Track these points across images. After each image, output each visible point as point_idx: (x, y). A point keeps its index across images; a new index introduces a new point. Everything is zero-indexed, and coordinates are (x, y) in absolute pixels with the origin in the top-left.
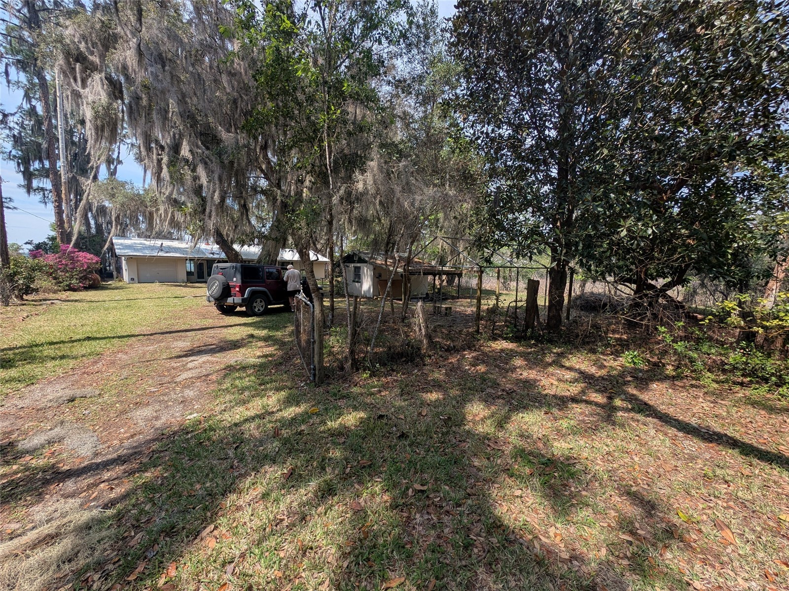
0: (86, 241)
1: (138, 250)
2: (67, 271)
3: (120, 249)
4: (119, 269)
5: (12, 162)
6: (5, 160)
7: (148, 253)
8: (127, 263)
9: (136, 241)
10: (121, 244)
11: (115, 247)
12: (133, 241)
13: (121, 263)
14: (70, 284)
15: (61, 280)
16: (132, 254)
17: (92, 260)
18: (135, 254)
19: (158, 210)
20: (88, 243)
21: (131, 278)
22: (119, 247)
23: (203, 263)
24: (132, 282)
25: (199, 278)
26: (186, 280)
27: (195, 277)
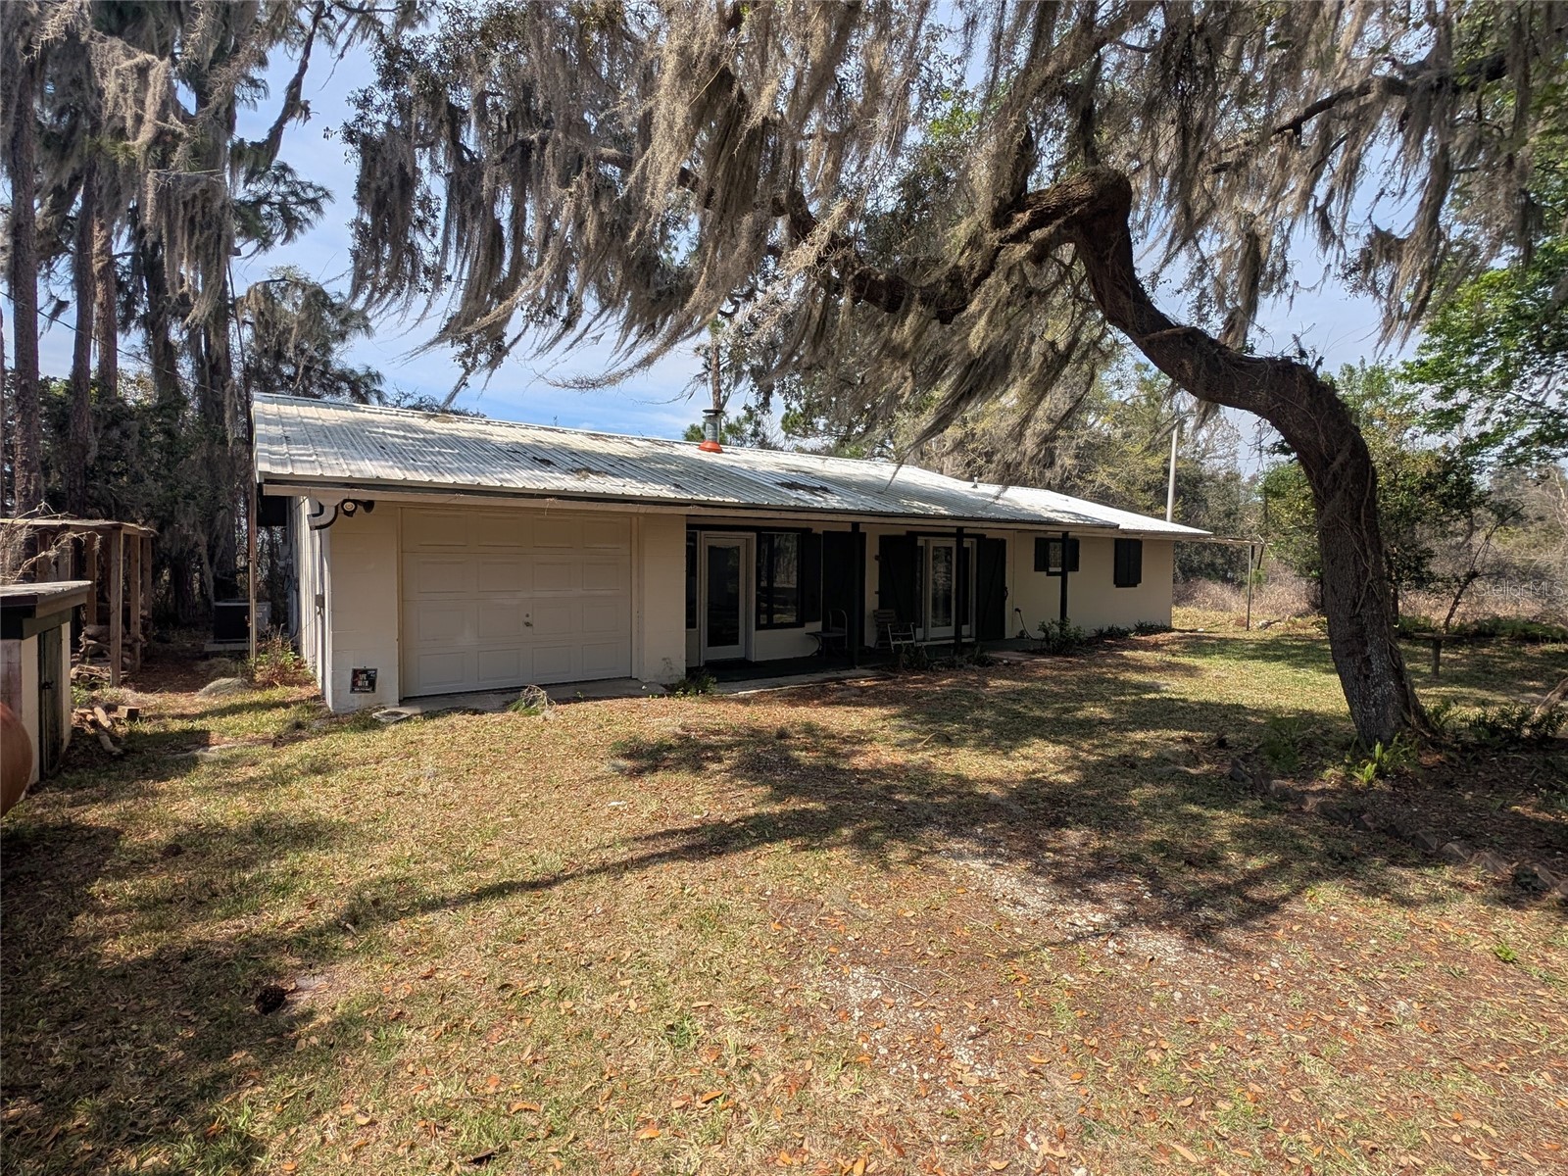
21: (356, 673)
22: (276, 431)
23: (735, 550)
24: (357, 700)
25: (714, 638)
26: (680, 665)
27: (699, 638)
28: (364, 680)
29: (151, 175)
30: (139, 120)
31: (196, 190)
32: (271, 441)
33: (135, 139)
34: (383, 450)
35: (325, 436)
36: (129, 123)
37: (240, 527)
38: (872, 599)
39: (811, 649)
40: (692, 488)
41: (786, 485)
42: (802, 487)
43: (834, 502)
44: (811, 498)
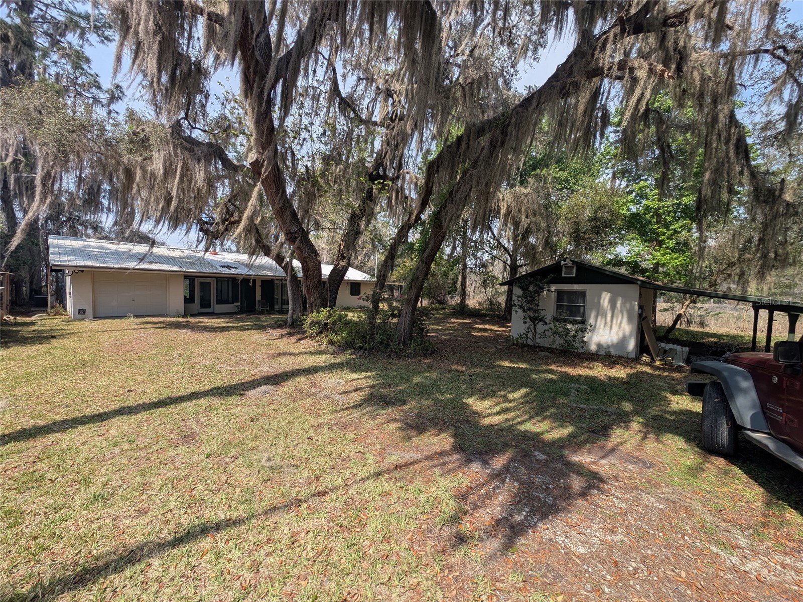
3: (59, 254)
4: (58, 293)
8: (72, 281)
12: (87, 243)
13: (64, 281)
16: (80, 263)
18: (89, 264)
21: (80, 310)
22: (56, 250)
23: (209, 283)
24: (80, 316)
25: (202, 306)
26: (182, 312)
27: (196, 306)
28: (82, 312)
29: (13, 176)
30: (7, 155)
31: (29, 179)
32: (54, 254)
33: (6, 160)
34: (90, 256)
35: (74, 252)
36: (3, 156)
37: (43, 271)
38: (258, 297)
39: (236, 310)
40: (185, 267)
41: (223, 267)
42: (228, 267)
43: (233, 271)
44: (226, 271)
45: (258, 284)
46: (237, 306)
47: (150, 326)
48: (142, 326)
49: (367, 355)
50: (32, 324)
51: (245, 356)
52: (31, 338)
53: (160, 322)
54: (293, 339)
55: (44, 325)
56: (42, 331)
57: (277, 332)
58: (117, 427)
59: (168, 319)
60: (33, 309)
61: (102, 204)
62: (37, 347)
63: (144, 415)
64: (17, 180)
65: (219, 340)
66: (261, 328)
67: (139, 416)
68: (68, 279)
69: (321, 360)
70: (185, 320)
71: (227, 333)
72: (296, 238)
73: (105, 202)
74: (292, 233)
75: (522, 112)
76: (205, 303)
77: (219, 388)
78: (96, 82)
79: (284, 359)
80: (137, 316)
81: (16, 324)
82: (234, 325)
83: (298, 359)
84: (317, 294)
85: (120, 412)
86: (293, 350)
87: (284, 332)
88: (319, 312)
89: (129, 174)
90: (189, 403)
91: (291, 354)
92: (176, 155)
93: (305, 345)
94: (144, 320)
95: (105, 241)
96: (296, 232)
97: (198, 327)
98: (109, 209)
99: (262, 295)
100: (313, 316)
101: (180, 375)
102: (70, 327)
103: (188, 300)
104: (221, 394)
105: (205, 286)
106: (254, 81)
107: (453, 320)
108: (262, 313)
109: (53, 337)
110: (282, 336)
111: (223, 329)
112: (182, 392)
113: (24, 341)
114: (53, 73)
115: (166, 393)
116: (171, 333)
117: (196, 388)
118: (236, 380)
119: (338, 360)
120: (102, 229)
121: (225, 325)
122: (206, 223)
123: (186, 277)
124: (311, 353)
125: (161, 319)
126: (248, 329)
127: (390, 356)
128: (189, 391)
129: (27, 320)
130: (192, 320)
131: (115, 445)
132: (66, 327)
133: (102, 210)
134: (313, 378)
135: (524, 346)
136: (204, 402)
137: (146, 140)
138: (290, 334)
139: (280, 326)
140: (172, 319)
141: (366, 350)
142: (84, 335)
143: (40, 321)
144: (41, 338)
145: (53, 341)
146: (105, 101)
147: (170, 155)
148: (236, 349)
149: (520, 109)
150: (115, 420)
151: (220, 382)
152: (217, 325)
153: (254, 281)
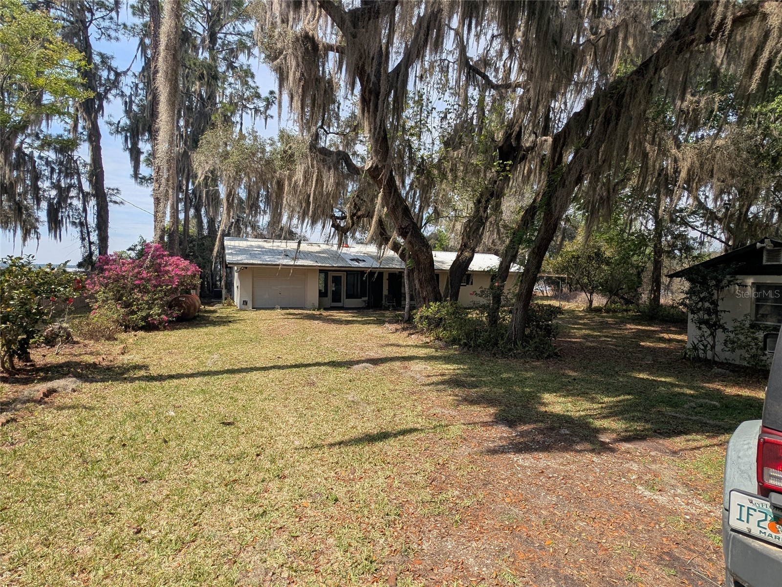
0: (194, 246)
1: (253, 256)
2: (148, 292)
3: (231, 254)
4: (229, 286)
5: (119, 136)
6: (112, 134)
7: (268, 259)
8: (239, 277)
9: (253, 244)
10: (234, 248)
11: (227, 251)
12: (249, 243)
13: (233, 277)
14: (149, 315)
15: (134, 308)
16: (246, 261)
17: (187, 270)
18: (251, 262)
19: (292, 173)
20: (196, 248)
21: (243, 302)
22: (230, 251)
23: (340, 277)
24: (244, 307)
25: (334, 300)
26: (317, 305)
27: (328, 300)
28: (245, 303)
29: (204, 191)
34: (251, 255)
35: (241, 251)
38: (385, 292)
39: (363, 305)
40: (320, 262)
41: (352, 260)
42: (357, 260)
43: (361, 265)
44: (355, 264)
45: (386, 277)
46: (364, 301)
47: (291, 317)
48: (286, 316)
49: (471, 352)
50: (215, 312)
51: (358, 344)
52: (218, 321)
53: (299, 314)
54: (406, 333)
55: (222, 313)
56: (221, 317)
57: (393, 327)
58: (272, 374)
59: (305, 312)
60: (213, 300)
61: (259, 206)
62: (222, 327)
63: (287, 371)
64: (207, 193)
65: (343, 330)
66: (380, 322)
67: (284, 371)
68: (236, 275)
69: (422, 352)
70: (318, 313)
71: (352, 325)
72: (407, 233)
73: (262, 205)
74: (403, 229)
75: (638, 80)
76: (336, 297)
77: (334, 362)
78: (257, 93)
79: (390, 349)
80: (283, 308)
81: (206, 312)
82: (359, 319)
83: (403, 349)
84: (429, 288)
85: (274, 367)
86: (401, 343)
87: (399, 327)
88: (428, 307)
89: (280, 184)
90: (314, 368)
91: (398, 346)
92: (313, 166)
93: (414, 339)
94: (287, 311)
95: (260, 240)
96: (406, 227)
97: (328, 319)
98: (265, 212)
99: (389, 290)
100: (423, 311)
101: (310, 352)
102: (238, 315)
103: (322, 294)
104: (335, 365)
105: (337, 280)
106: (370, 100)
107: (628, 326)
108: (387, 309)
109: (230, 322)
110: (397, 330)
111: (348, 322)
112: (310, 362)
113: (214, 323)
114: (228, 94)
115: (300, 361)
116: (307, 322)
117: (320, 360)
118: (347, 358)
119: (439, 354)
120: (259, 227)
121: (351, 319)
122: (338, 218)
123: (321, 271)
124: (416, 346)
125: (300, 311)
126: (369, 323)
127: (495, 354)
128: (314, 362)
129: (211, 308)
130: (325, 313)
131: (272, 382)
132: (235, 315)
133: (260, 213)
134: (406, 363)
135: (697, 359)
136: (323, 368)
137: (292, 155)
138: (404, 329)
139: (397, 322)
140: (308, 312)
141: (470, 346)
142: (248, 321)
143: (220, 310)
144: (224, 321)
145: (231, 324)
146: (262, 109)
147: (309, 167)
148: (353, 338)
149: (635, 77)
150: (271, 371)
151: (335, 359)
152: (344, 319)
153: (381, 274)
